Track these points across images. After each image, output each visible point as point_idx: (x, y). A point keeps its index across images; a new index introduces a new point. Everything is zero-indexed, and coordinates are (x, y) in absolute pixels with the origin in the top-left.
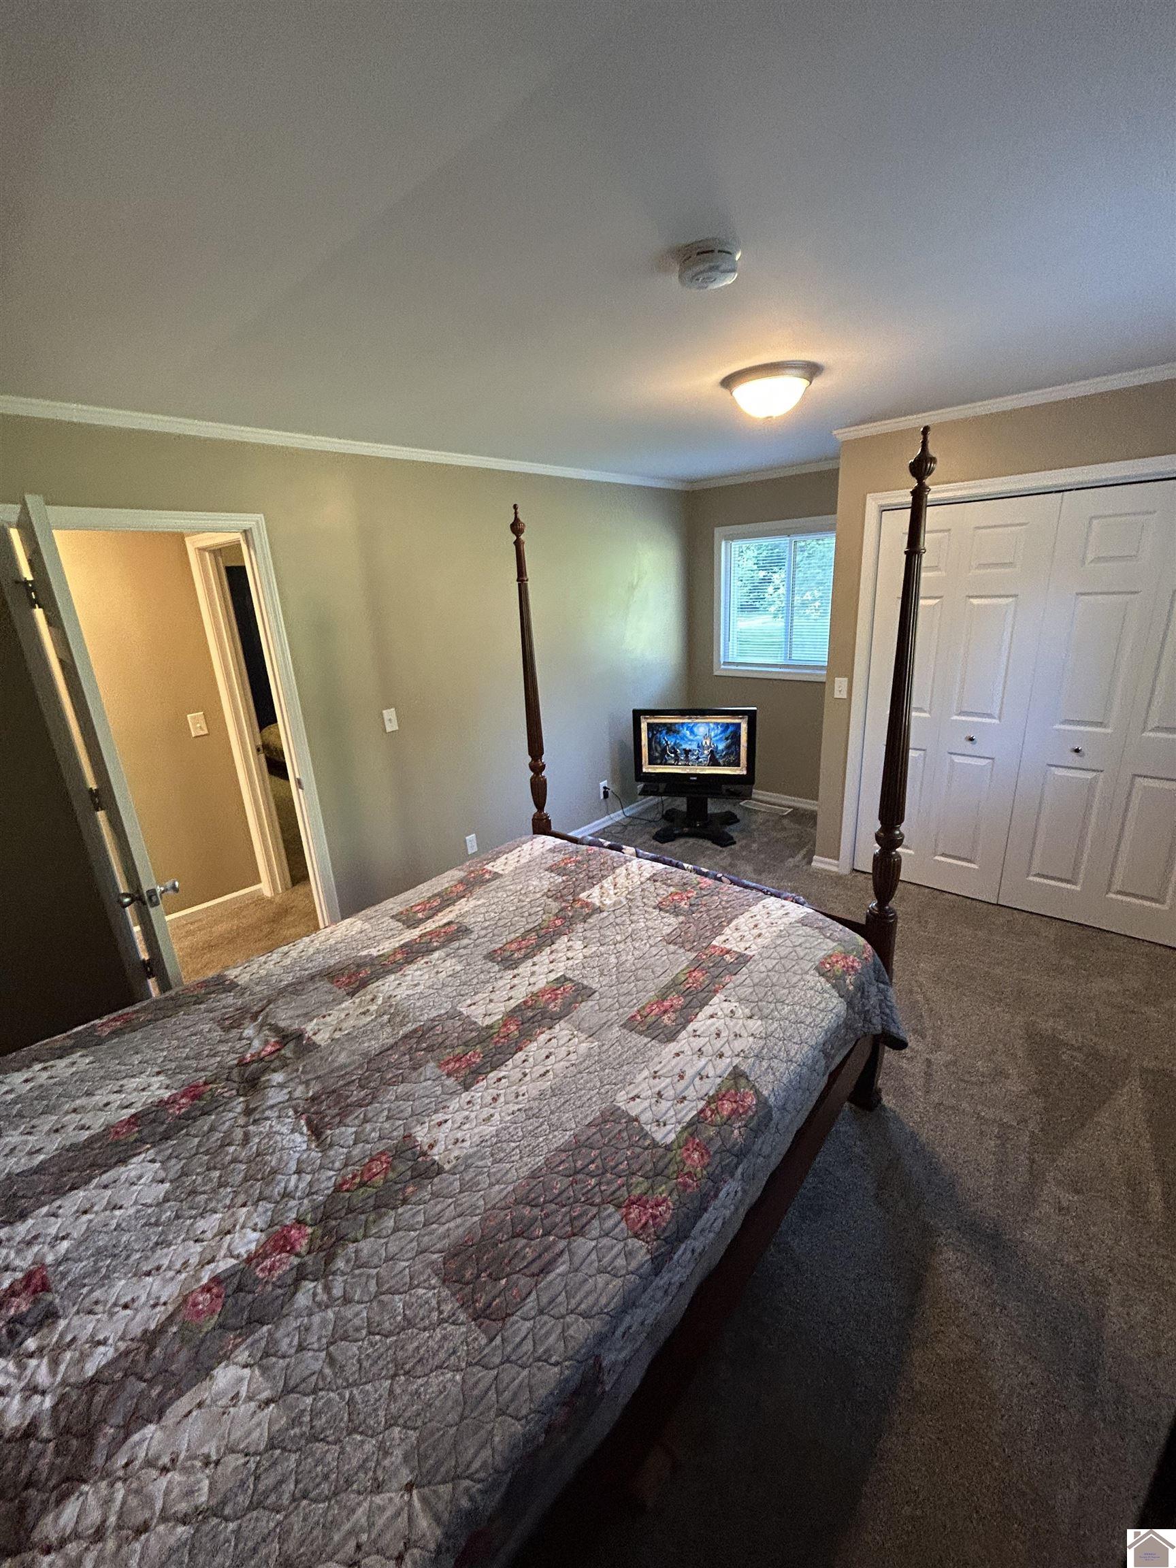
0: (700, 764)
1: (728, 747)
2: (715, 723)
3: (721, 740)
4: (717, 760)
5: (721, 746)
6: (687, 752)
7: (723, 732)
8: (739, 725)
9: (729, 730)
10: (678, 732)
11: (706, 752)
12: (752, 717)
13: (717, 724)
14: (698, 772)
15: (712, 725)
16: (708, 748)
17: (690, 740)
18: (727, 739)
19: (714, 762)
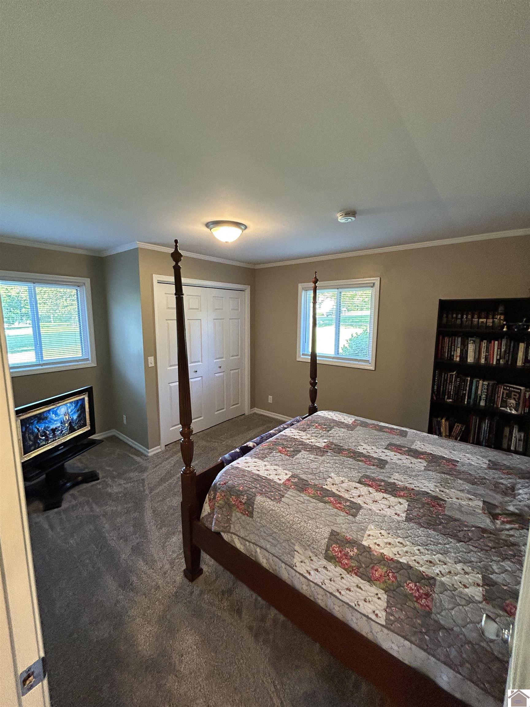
0: (63, 435)
1: (79, 416)
2: (70, 403)
3: (75, 413)
4: (73, 427)
5: (75, 417)
6: (54, 431)
7: (75, 407)
8: (84, 399)
9: (79, 404)
10: (46, 418)
11: (67, 425)
12: (89, 391)
13: (71, 403)
14: (63, 441)
15: (69, 405)
16: (68, 421)
17: (55, 421)
18: (78, 411)
19: (72, 429)
